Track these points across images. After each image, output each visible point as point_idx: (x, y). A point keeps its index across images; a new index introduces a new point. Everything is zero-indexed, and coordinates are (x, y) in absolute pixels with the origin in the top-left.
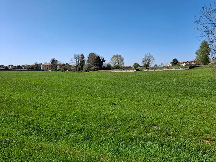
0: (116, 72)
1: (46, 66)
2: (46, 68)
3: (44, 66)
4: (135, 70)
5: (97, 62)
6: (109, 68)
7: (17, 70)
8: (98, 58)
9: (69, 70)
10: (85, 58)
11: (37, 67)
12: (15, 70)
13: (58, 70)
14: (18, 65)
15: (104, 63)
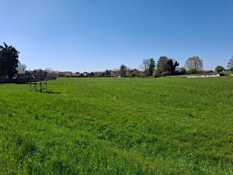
0: (192, 78)
1: (116, 72)
2: (116, 75)
3: (114, 72)
4: (219, 75)
5: (168, 67)
6: (183, 72)
7: (91, 77)
8: (171, 61)
9: (137, 77)
10: (155, 63)
11: (107, 74)
12: (89, 77)
13: (127, 77)
14: (91, 72)
15: (177, 67)
